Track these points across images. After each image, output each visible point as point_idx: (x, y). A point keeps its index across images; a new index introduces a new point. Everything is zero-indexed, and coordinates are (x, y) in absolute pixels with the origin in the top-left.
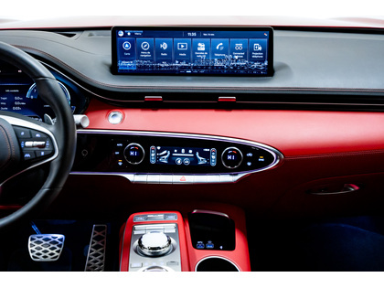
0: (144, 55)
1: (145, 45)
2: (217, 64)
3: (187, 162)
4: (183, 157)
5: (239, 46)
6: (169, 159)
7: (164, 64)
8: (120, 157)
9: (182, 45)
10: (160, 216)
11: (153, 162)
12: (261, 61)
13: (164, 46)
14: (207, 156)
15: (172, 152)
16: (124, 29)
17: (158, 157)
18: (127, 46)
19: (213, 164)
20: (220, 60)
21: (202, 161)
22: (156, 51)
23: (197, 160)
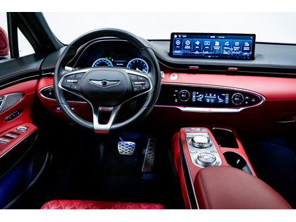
0: (187, 47)
1: (188, 42)
2: (225, 53)
3: (212, 101)
4: (210, 98)
5: (237, 43)
6: (203, 99)
7: (197, 52)
8: (177, 97)
9: (207, 43)
10: (198, 129)
11: (194, 100)
12: (248, 51)
13: (198, 43)
14: (223, 98)
15: (205, 95)
16: (177, 34)
17: (197, 98)
18: (178, 43)
19: (227, 102)
20: (227, 50)
21: (221, 100)
22: (193, 45)
23: (218, 100)
